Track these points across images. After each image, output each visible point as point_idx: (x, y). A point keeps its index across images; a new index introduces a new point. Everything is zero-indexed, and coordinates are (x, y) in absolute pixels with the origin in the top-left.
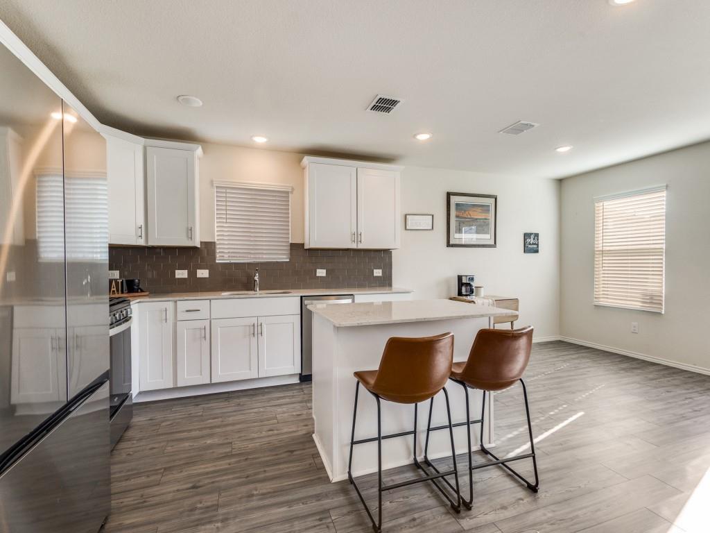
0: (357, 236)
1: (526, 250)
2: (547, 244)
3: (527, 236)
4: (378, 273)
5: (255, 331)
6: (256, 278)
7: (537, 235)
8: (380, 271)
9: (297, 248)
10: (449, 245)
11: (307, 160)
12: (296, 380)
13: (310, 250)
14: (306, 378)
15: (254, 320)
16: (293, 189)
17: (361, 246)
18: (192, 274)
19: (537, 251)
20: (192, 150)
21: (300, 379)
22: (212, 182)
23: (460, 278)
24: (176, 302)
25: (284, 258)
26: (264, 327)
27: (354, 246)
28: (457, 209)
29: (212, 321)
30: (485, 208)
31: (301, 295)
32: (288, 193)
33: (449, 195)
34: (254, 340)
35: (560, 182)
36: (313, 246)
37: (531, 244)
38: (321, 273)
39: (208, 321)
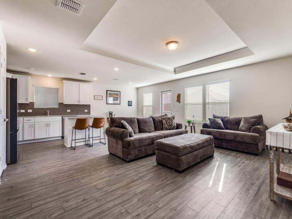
0: (79, 101)
1: (129, 105)
2: (134, 104)
3: (129, 102)
4: (86, 111)
5: (48, 125)
6: (48, 112)
7: (131, 102)
8: (87, 110)
9: (61, 104)
10: (107, 104)
11: (64, 81)
12: (60, 138)
13: (65, 104)
14: (63, 137)
15: (48, 123)
16: (60, 88)
17: (80, 104)
18: (26, 111)
19: (131, 106)
20: (28, 78)
21: (62, 138)
22: (33, 86)
23: (110, 112)
24: (23, 118)
25: (57, 107)
26: (51, 124)
27: (78, 104)
28: (109, 95)
29: (35, 123)
30: (117, 94)
31: (63, 116)
32: (58, 89)
33: (107, 91)
34: (48, 128)
35: (137, 88)
36: (66, 103)
37: (130, 104)
38: (69, 111)
39: (34, 123)
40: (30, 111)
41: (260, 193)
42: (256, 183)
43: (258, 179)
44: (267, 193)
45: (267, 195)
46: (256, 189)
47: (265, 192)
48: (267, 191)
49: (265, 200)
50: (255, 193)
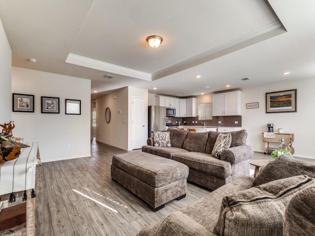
0: (224, 112)
4: (236, 122)
10: (266, 113)
22: (198, 103)
28: (270, 99)
33: (266, 94)
38: (220, 122)
40: (196, 122)
41: (46, 208)
42: (57, 214)
43: (59, 222)
44: (40, 213)
45: (39, 210)
46: (52, 209)
47: (42, 212)
48: (41, 214)
49: (39, 205)
50: (50, 206)
